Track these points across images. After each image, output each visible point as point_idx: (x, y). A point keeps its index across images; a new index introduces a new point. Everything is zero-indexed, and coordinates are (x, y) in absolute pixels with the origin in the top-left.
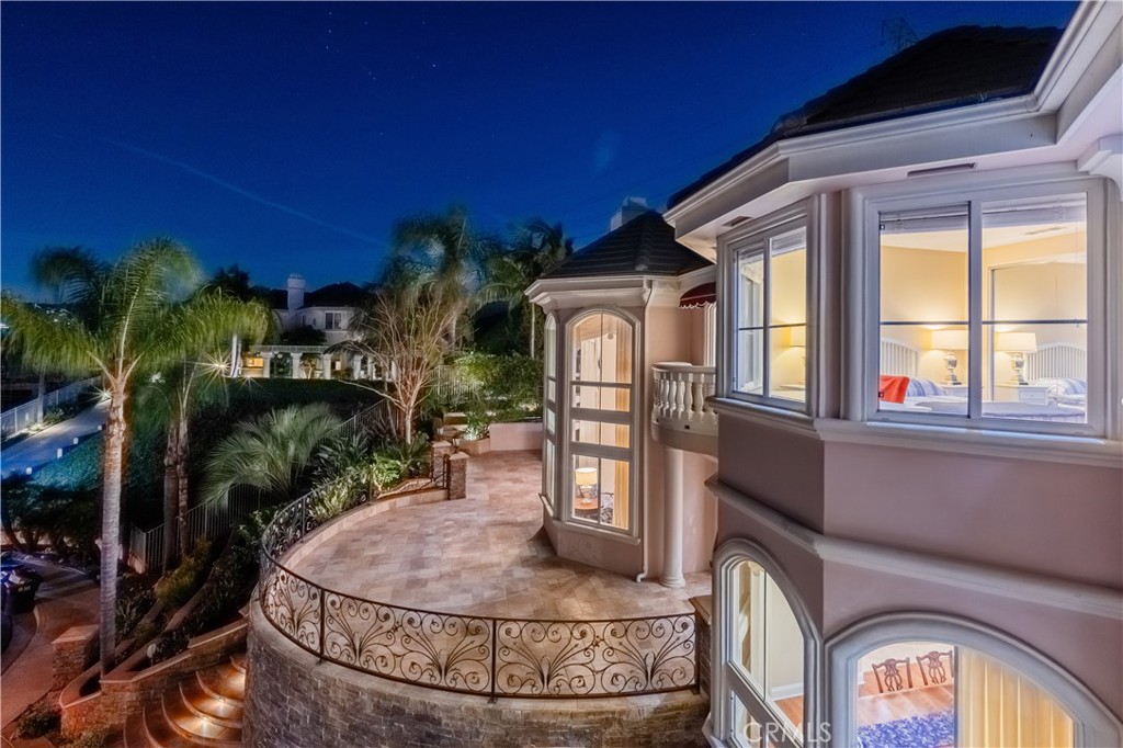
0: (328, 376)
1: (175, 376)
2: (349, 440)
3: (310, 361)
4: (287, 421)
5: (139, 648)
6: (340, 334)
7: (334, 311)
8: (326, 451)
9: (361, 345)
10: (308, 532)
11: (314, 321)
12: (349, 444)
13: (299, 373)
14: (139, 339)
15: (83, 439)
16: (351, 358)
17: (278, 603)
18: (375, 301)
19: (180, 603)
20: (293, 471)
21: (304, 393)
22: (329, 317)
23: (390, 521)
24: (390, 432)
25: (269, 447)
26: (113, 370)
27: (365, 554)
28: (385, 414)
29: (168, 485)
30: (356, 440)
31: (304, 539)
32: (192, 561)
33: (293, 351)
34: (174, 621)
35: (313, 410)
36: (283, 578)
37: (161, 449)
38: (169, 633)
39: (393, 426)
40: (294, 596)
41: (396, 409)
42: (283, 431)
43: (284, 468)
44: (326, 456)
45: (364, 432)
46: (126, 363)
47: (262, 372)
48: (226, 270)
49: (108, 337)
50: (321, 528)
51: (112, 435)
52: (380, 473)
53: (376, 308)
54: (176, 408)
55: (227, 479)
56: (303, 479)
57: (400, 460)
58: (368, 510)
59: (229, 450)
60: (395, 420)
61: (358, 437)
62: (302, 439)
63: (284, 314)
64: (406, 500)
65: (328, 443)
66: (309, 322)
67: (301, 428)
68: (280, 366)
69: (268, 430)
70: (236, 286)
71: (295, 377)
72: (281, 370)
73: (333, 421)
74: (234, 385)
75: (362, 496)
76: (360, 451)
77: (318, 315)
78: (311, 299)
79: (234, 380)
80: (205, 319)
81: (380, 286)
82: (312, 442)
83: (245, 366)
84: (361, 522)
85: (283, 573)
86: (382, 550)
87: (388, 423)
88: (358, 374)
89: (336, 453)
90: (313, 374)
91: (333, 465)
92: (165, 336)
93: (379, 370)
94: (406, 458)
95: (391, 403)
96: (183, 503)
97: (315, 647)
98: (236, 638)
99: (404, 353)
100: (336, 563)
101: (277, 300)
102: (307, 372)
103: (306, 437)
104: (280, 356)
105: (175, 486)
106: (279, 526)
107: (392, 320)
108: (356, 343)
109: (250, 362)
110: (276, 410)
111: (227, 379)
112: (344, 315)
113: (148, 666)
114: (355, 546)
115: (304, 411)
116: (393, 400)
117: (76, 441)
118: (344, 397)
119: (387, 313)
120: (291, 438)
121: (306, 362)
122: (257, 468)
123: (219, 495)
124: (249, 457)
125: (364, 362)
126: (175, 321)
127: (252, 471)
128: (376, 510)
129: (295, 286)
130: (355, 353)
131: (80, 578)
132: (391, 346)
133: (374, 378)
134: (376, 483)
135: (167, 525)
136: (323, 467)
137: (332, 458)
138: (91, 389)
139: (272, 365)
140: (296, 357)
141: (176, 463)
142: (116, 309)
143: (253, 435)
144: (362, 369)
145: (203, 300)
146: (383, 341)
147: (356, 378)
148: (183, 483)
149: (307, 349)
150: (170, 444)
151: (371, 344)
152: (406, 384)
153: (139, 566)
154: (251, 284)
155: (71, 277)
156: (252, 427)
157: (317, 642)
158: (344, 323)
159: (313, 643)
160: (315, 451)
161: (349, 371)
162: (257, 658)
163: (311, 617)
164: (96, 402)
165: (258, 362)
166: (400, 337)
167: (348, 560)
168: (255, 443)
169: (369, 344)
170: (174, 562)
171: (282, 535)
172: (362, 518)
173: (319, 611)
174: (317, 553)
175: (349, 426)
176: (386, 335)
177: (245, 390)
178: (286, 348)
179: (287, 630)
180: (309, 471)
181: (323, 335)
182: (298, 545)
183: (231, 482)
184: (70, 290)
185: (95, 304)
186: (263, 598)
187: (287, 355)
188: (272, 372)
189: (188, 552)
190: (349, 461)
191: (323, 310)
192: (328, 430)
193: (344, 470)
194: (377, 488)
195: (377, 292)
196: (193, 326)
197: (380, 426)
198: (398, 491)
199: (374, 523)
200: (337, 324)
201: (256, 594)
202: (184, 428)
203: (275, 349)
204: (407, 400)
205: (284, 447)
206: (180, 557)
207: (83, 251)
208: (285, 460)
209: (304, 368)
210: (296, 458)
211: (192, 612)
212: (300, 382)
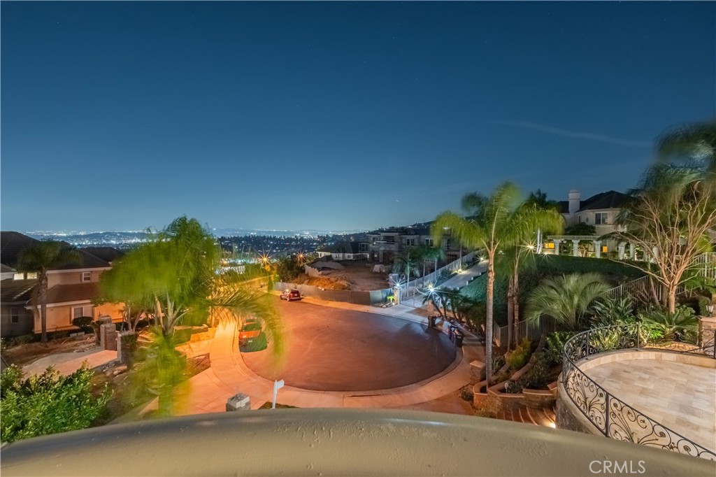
0: (598, 256)
1: (511, 252)
2: (617, 302)
3: (584, 246)
4: (572, 281)
5: (501, 382)
6: (608, 228)
7: (601, 212)
8: (600, 306)
9: (627, 235)
10: (591, 354)
11: (587, 219)
12: (617, 304)
13: (577, 253)
14: (499, 232)
15: (475, 278)
16: (618, 244)
17: (576, 389)
18: (638, 202)
19: (518, 369)
20: (577, 315)
21: (583, 266)
22: (598, 216)
23: (656, 367)
24: (653, 301)
25: (562, 296)
26: (489, 246)
27: (636, 384)
28: (648, 287)
29: (510, 306)
30: (622, 303)
31: (588, 358)
32: (522, 349)
33: (574, 238)
34: (516, 375)
35: (590, 277)
36: (579, 375)
37: (506, 288)
38: (514, 381)
39: (656, 297)
40: (586, 389)
41: (659, 285)
42: (570, 288)
43: (571, 312)
44: (600, 309)
45: (629, 297)
46: (495, 244)
47: (554, 251)
48: (534, 194)
49: (487, 232)
50: (599, 355)
51: (489, 278)
52: (645, 330)
53: (641, 208)
54: (513, 268)
55: (539, 310)
56: (584, 321)
57: (665, 324)
58: (636, 354)
59: (539, 295)
60: (658, 293)
61: (624, 301)
62: (583, 294)
63: (567, 216)
64: (673, 356)
65: (602, 300)
66: (583, 220)
67: (582, 287)
68: (565, 248)
69: (561, 286)
70: (540, 202)
71: (575, 255)
72: (565, 250)
73: (604, 286)
74: (539, 258)
75: (630, 343)
76: (626, 311)
77: (590, 216)
78: (584, 205)
79: (539, 255)
80: (527, 221)
81: (644, 190)
82: (590, 298)
83: (543, 248)
84: (630, 361)
85: (578, 372)
86: (651, 386)
87: (651, 294)
88: (622, 255)
89: (607, 308)
90: (586, 254)
91: (606, 316)
92: (510, 231)
93: (640, 254)
94: (670, 323)
95: (655, 280)
96: (516, 318)
97: (602, 427)
98: (546, 399)
99: (668, 240)
100: (612, 381)
101: (563, 207)
102: (582, 253)
103: (585, 294)
104: (565, 242)
105: (513, 307)
106: (573, 345)
107: (655, 216)
108: (622, 233)
109: (547, 245)
110: (565, 274)
111: (535, 254)
112: (610, 215)
113: (505, 392)
114: (626, 375)
115: (583, 277)
116: (656, 277)
117: (472, 279)
118: (611, 270)
119: (651, 210)
120: (576, 293)
121: (582, 246)
122: (556, 307)
123: (534, 318)
124: (552, 300)
125: (627, 246)
126: (514, 223)
127: (552, 308)
128: (642, 356)
129: (573, 198)
130: (620, 241)
131: (476, 340)
132: (655, 235)
133: (636, 259)
134: (642, 337)
135: (509, 326)
136: (598, 315)
137: (604, 311)
138: (476, 256)
139: (560, 247)
140: (576, 242)
141: (513, 296)
142: (490, 218)
143: (552, 288)
144: (625, 252)
145: (527, 211)
146: (647, 231)
147: (621, 258)
148: (517, 307)
149: (583, 237)
150: (510, 286)
151: (636, 234)
152: (669, 265)
153: (498, 344)
154: (547, 200)
155: (474, 205)
156: (551, 283)
157: (604, 423)
158: (610, 219)
159: (600, 424)
160: (591, 305)
161: (615, 253)
162: (563, 415)
163: (599, 407)
164: (479, 262)
165: (551, 245)
166: (664, 227)
167: (621, 382)
168: (553, 292)
169: (635, 234)
170: (513, 347)
171: (575, 350)
172: (630, 358)
173: (605, 405)
174: (597, 370)
175: (617, 292)
176: (650, 227)
177: (545, 261)
178: (569, 237)
179: (582, 408)
180: (588, 316)
181: (593, 228)
182: (584, 360)
183: (541, 312)
184: (474, 211)
185: (482, 217)
186: (566, 383)
187: (570, 241)
188: (560, 252)
189: (520, 344)
190: (618, 316)
191: (594, 212)
192: (600, 292)
193: (615, 321)
194: (643, 340)
195: (642, 195)
196: (522, 225)
197: (643, 295)
198: (664, 348)
199: (640, 364)
200: (604, 220)
201: (560, 379)
202: (516, 280)
203: (562, 238)
204: (671, 279)
205: (571, 298)
206: (515, 345)
207: (478, 193)
208: (572, 306)
209: (580, 250)
210: (579, 306)
211: (523, 375)
212: (578, 258)
